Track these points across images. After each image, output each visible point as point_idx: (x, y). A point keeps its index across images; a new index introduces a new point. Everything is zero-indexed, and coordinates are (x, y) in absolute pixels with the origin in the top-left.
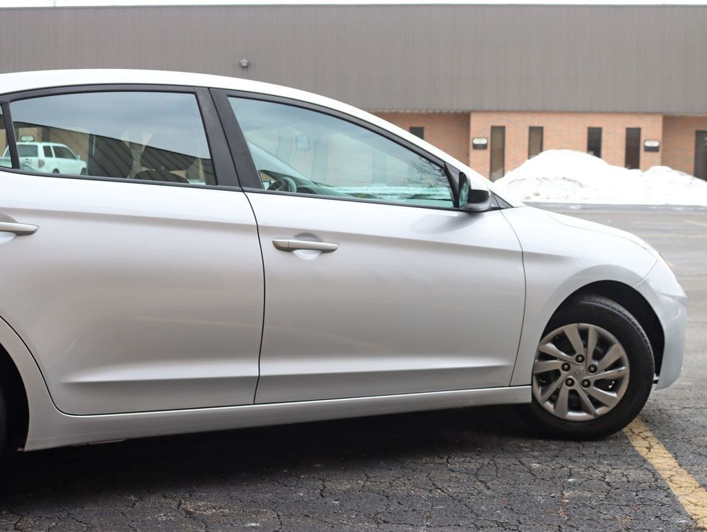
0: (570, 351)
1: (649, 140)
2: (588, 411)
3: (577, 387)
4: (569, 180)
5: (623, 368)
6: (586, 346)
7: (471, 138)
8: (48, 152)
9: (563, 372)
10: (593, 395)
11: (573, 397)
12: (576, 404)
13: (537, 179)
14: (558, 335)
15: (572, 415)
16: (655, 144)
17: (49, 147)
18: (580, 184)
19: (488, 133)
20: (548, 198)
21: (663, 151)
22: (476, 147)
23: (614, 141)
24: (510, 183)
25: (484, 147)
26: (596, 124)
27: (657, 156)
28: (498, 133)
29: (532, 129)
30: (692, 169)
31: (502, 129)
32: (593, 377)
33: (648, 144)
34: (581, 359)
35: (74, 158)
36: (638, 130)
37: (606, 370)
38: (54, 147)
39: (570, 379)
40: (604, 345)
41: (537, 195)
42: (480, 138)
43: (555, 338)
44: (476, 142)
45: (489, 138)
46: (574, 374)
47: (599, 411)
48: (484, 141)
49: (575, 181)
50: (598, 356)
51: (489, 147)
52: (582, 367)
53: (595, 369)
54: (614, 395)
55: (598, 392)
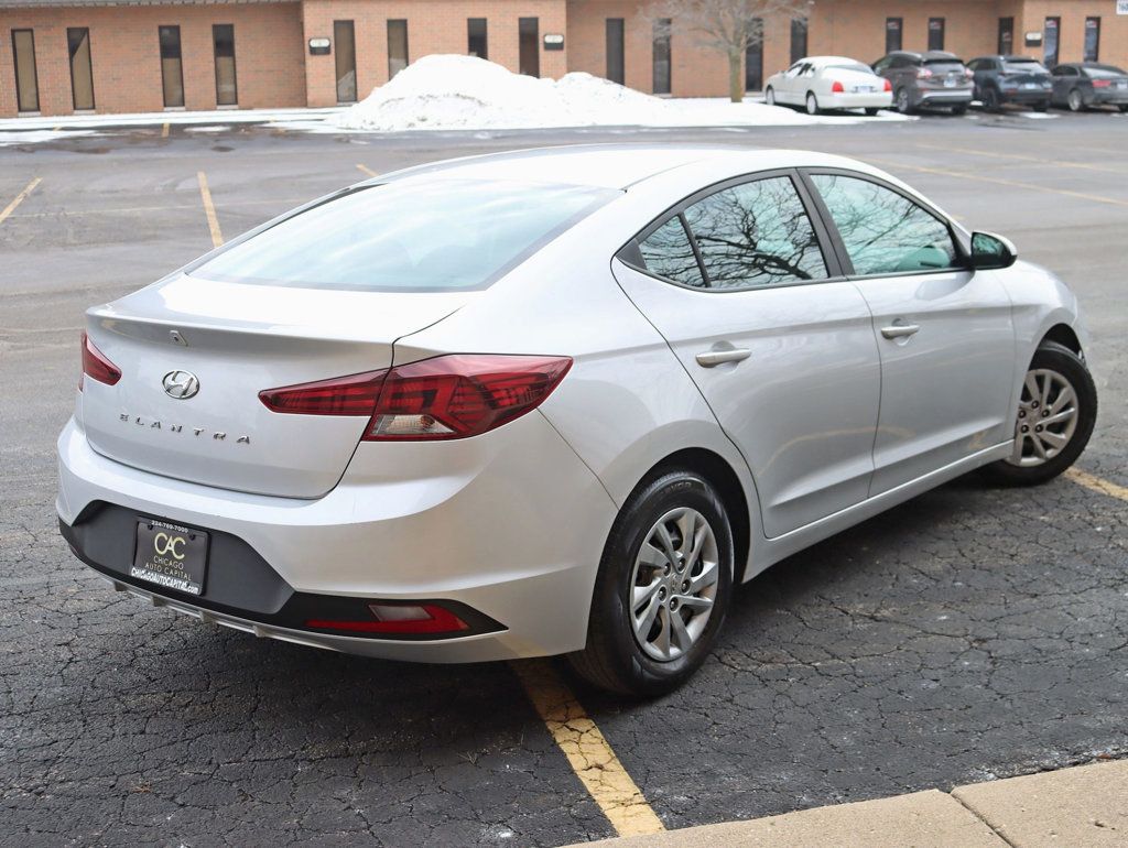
0: (1028, 398)
1: (551, 34)
2: (1038, 455)
3: (1031, 433)
4: (464, 98)
5: (1073, 409)
6: (1041, 391)
7: (307, 39)
9: (1019, 420)
10: (1045, 439)
11: (1027, 443)
12: (1029, 450)
13: (420, 97)
15: (1025, 461)
16: (559, 39)
18: (480, 103)
19: (330, 31)
20: (439, 124)
21: (569, 47)
22: (314, 51)
23: (504, 36)
24: (383, 105)
25: (326, 51)
26: (479, 15)
27: (561, 56)
28: (345, 30)
29: (391, 23)
30: (604, 71)
31: (350, 24)
32: (1045, 421)
33: (549, 39)
34: (1036, 405)
36: (535, 21)
39: (1026, 426)
41: (423, 120)
42: (320, 38)
44: (314, 44)
45: (332, 39)
46: (1029, 421)
47: (1050, 453)
48: (325, 43)
49: (473, 99)
50: (1051, 400)
51: (333, 50)
52: (1036, 413)
53: (1047, 413)
54: (1063, 436)
55: (1049, 436)
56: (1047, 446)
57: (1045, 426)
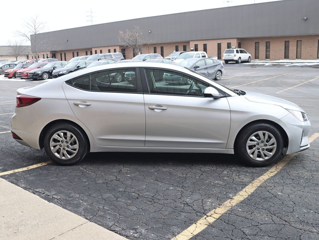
0: (259, 139)
2: (263, 158)
3: (260, 150)
5: (275, 145)
6: (264, 138)
8: (237, 52)
9: (256, 145)
10: (265, 153)
11: (259, 153)
12: (259, 156)
14: (256, 134)
15: (258, 159)
17: (238, 50)
32: (265, 148)
34: (263, 142)
35: (246, 53)
37: (269, 146)
38: (240, 50)
40: (270, 138)
43: (255, 135)
45: (194, 48)
46: (260, 147)
47: (266, 158)
50: (267, 141)
52: (262, 144)
53: (266, 145)
54: (271, 154)
55: (266, 152)
56: (266, 156)
57: (265, 149)
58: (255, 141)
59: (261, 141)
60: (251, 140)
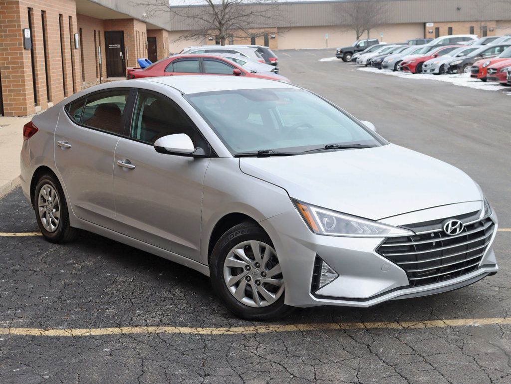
0: (252, 257)
2: (255, 302)
3: (252, 283)
5: (282, 280)
6: (262, 258)
9: (245, 270)
10: (261, 292)
11: (248, 289)
12: (249, 295)
14: (247, 246)
15: (246, 300)
32: (263, 280)
34: (258, 265)
37: (271, 278)
39: (249, 276)
43: (245, 247)
46: (252, 274)
47: (262, 304)
52: (258, 271)
53: (265, 275)
54: (273, 296)
55: (264, 291)
56: (262, 298)
57: (262, 283)
58: (243, 260)
59: (255, 262)
60: (237, 257)
